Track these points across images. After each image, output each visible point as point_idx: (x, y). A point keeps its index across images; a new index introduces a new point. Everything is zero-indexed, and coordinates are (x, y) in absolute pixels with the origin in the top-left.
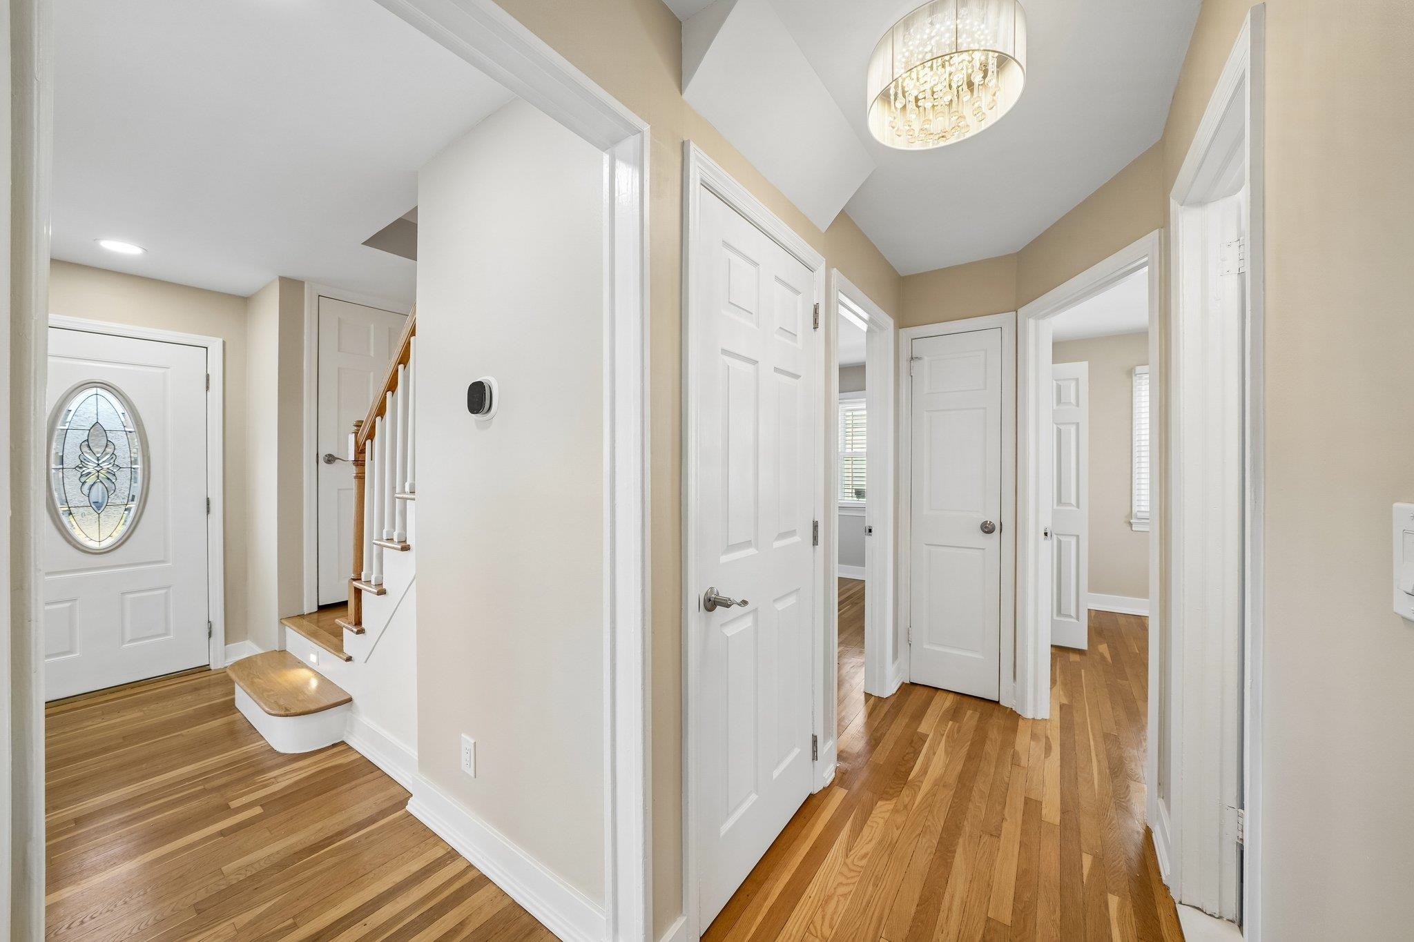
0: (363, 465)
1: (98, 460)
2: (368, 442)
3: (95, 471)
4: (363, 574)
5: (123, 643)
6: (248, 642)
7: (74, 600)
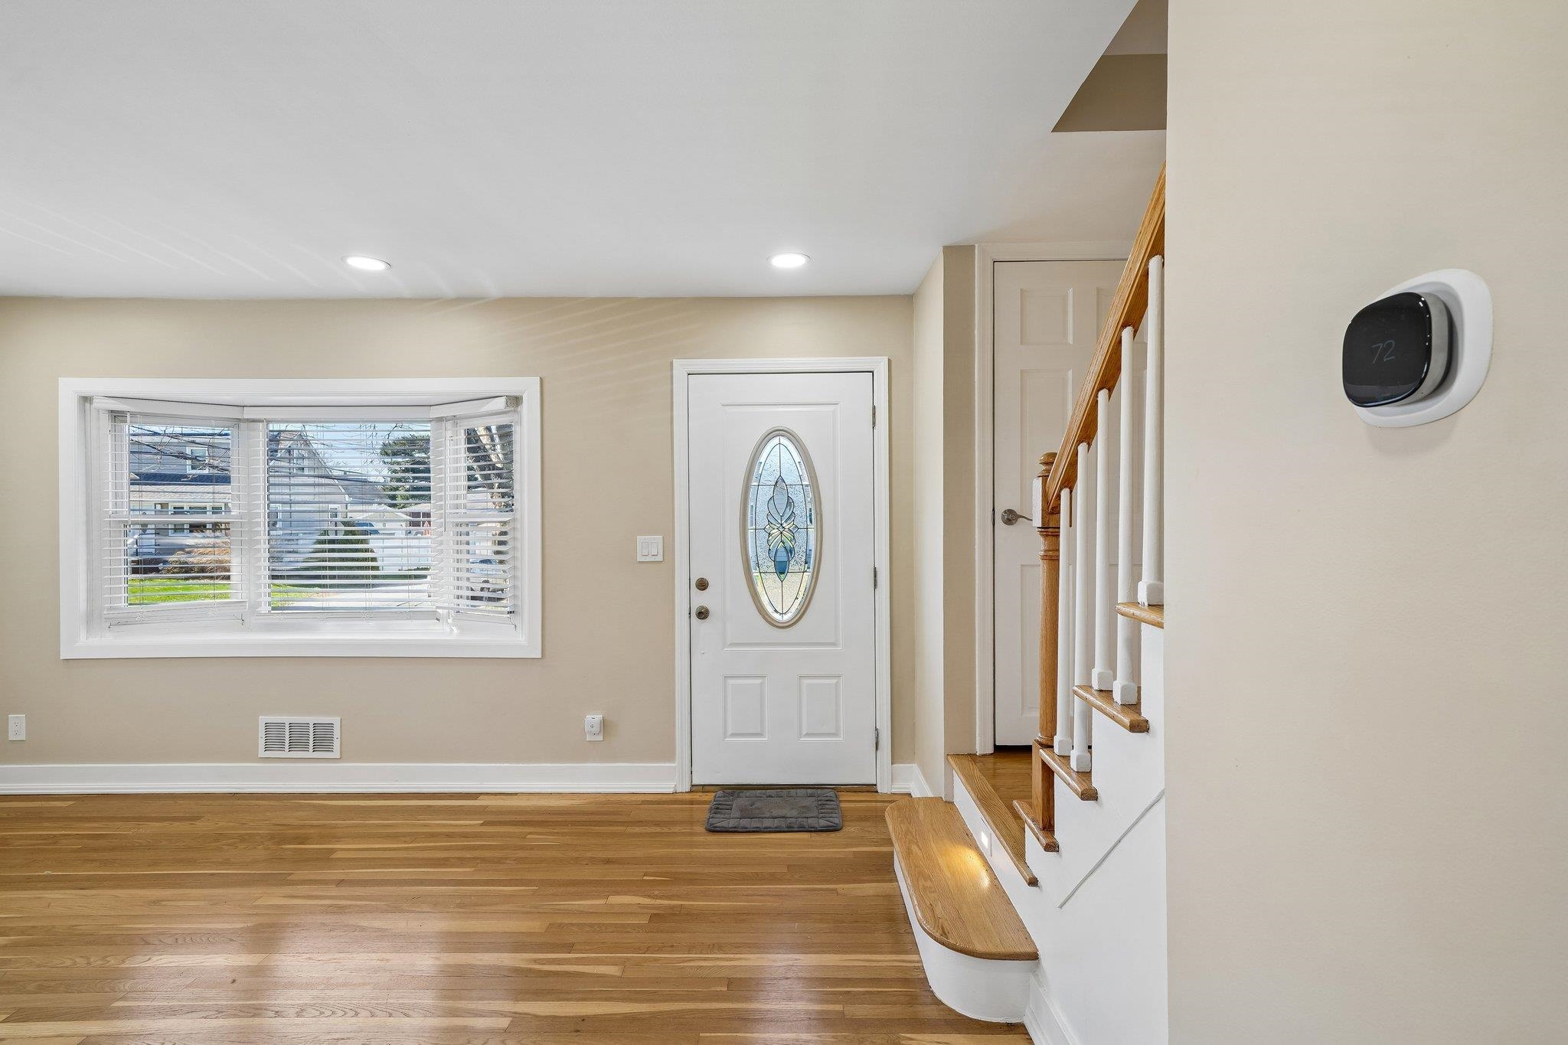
0: (1058, 536)
2: (1065, 493)
3: (778, 532)
4: (1057, 739)
5: (800, 735)
6: (915, 766)
7: (763, 677)
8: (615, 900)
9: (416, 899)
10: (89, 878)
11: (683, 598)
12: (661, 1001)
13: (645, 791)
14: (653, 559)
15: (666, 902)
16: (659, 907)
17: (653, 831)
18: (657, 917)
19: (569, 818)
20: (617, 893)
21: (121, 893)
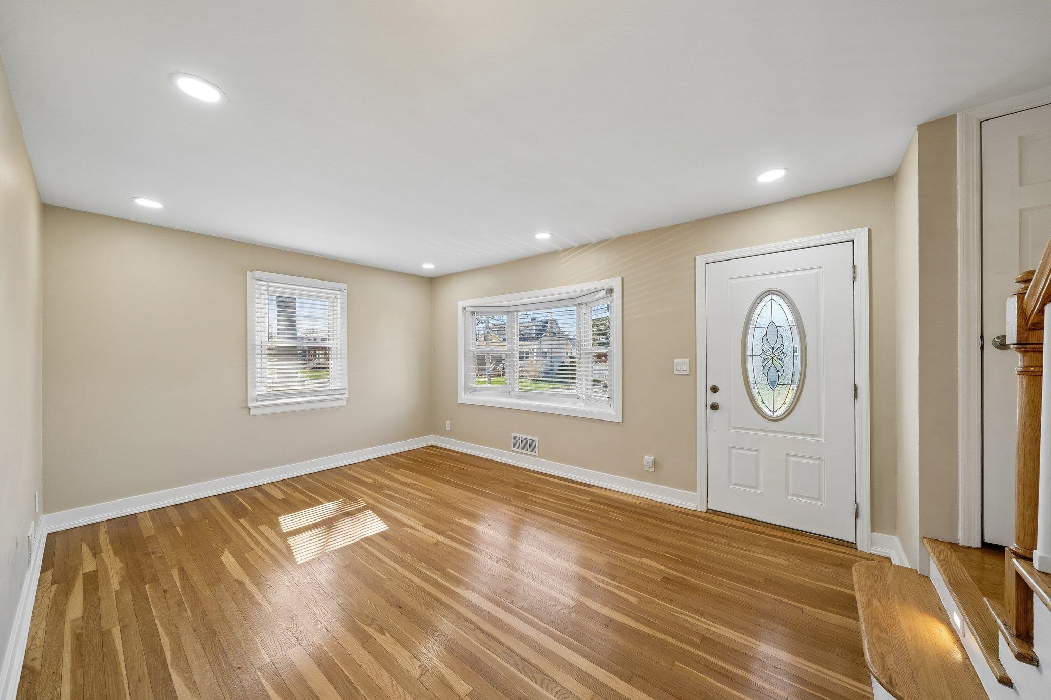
0: (1040, 352)
1: (773, 348)
3: (770, 358)
5: (788, 495)
6: (896, 539)
7: (759, 451)
8: (644, 560)
9: (552, 527)
10: (456, 483)
11: (702, 397)
12: (656, 630)
13: (678, 505)
14: (683, 373)
15: (674, 573)
16: (669, 574)
17: (677, 529)
18: (665, 579)
19: (632, 509)
20: (647, 558)
21: (462, 491)
